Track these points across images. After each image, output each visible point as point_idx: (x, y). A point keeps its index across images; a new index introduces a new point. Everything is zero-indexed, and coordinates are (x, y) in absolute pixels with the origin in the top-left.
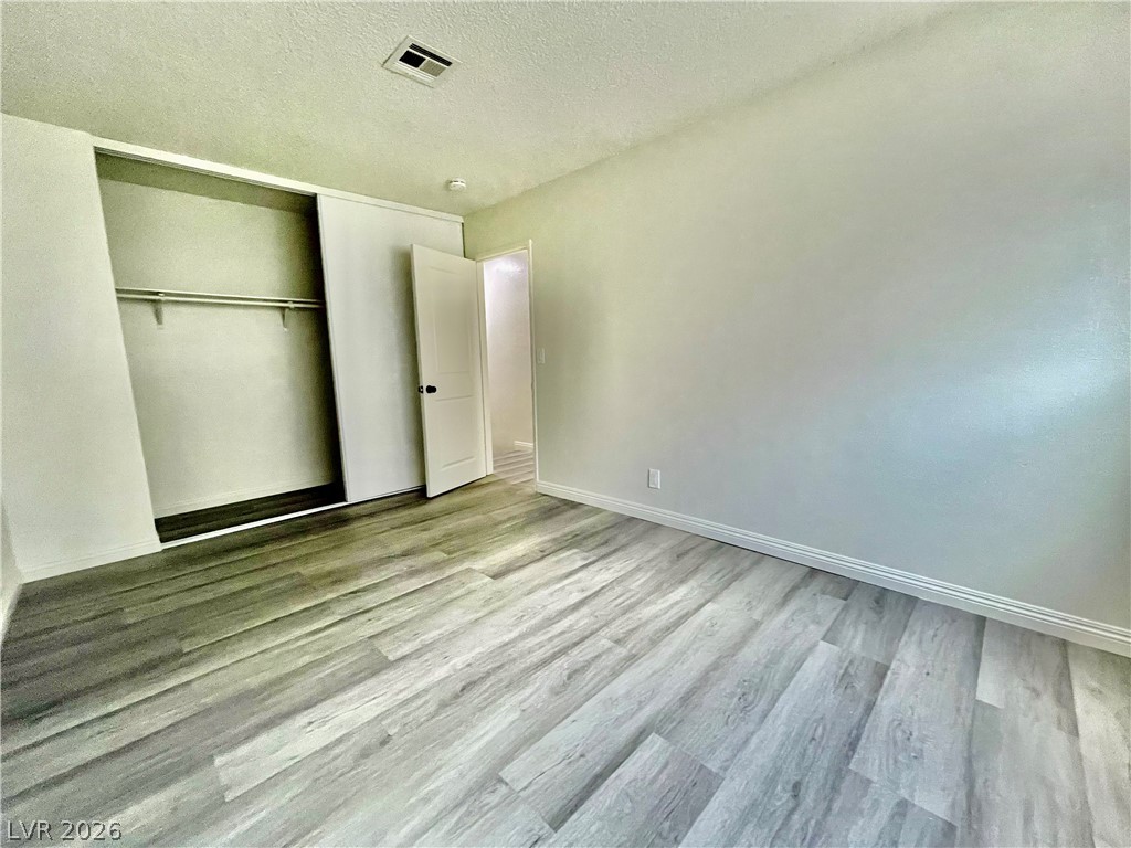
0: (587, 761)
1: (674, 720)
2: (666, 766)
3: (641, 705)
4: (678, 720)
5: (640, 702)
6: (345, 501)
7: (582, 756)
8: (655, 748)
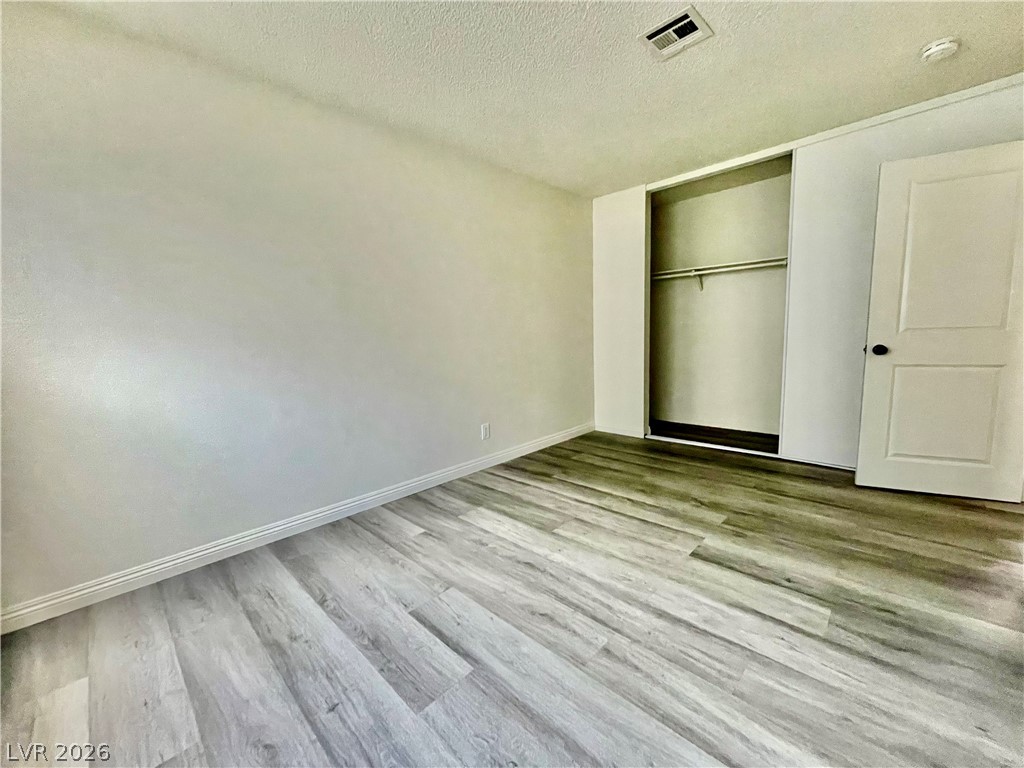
0: (453, 627)
1: (487, 688)
2: (440, 673)
3: (510, 663)
4: (487, 691)
5: (512, 663)
6: (777, 453)
7: (459, 624)
8: (458, 669)
